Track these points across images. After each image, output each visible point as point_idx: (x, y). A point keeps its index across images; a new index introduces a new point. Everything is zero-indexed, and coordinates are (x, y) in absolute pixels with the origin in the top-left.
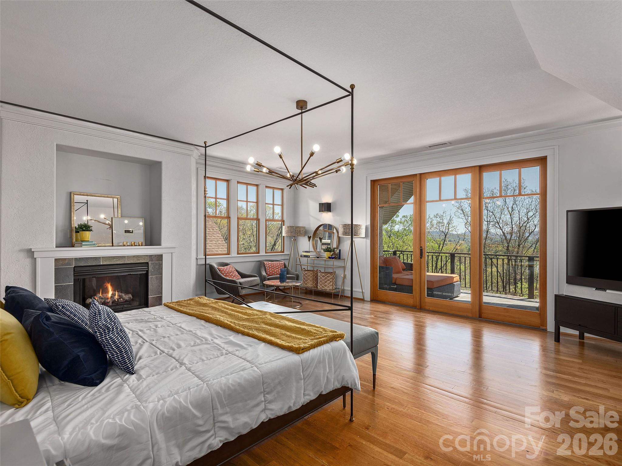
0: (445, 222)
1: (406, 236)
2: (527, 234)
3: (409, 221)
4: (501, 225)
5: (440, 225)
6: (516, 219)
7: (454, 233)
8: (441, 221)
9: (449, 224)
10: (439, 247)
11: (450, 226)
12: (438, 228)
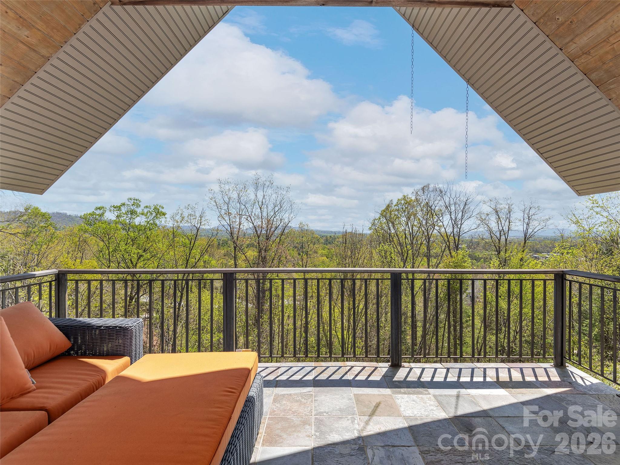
0: (198, 215)
1: (150, 230)
2: (273, 229)
3: (153, 213)
4: (253, 219)
5: (192, 218)
6: (265, 214)
7: (207, 227)
8: (193, 213)
9: (201, 217)
10: (191, 243)
11: (203, 219)
12: (190, 222)
